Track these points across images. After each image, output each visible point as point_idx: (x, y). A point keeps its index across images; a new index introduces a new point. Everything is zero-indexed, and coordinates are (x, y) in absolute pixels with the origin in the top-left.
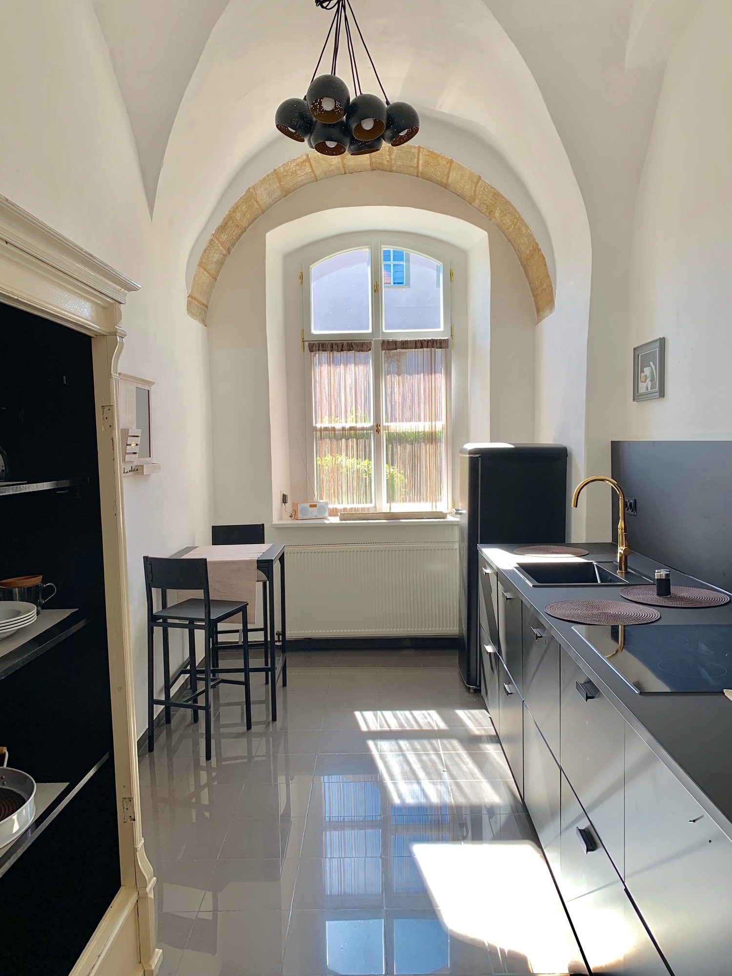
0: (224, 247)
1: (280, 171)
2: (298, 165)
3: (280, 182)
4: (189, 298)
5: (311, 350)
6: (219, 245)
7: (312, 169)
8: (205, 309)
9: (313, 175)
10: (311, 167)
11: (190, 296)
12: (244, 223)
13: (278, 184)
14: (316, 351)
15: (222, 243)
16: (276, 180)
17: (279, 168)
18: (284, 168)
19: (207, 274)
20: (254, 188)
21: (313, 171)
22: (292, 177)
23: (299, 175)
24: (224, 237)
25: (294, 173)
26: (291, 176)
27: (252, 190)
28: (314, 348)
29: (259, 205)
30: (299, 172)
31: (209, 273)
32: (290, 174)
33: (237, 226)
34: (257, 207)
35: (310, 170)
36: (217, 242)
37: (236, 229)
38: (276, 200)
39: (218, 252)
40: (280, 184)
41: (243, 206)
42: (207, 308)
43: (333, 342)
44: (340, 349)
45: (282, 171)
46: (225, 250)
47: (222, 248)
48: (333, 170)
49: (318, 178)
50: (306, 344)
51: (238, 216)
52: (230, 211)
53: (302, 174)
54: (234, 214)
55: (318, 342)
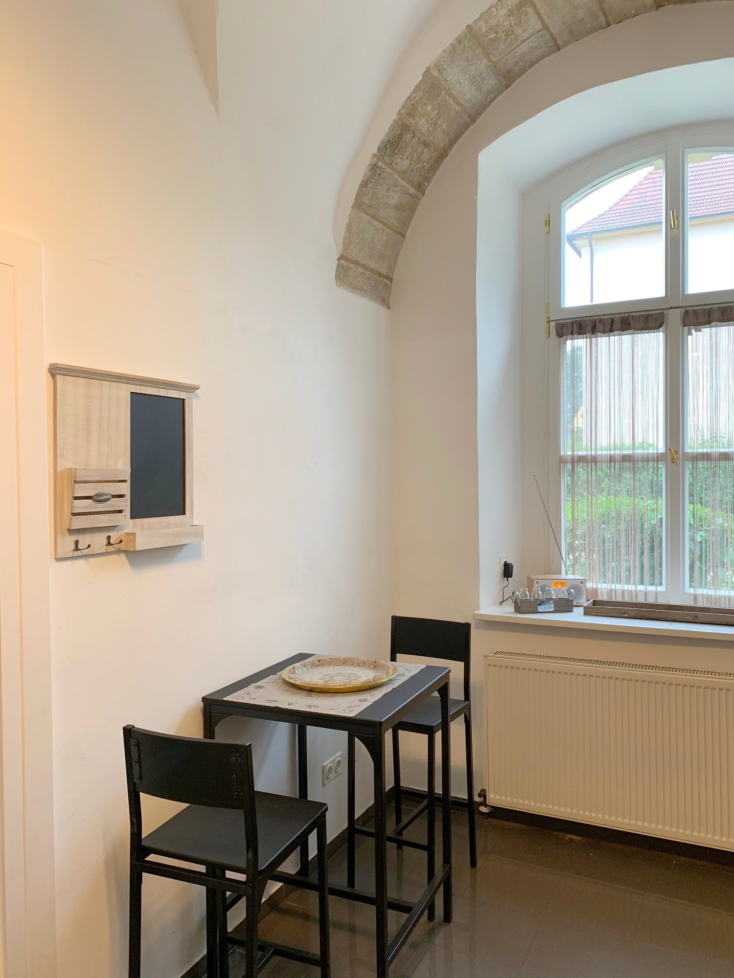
0: (410, 182)
1: (480, 29)
2: (511, 13)
3: (487, 54)
4: (343, 262)
5: (560, 335)
6: (396, 176)
7: (543, 23)
8: (387, 282)
9: (548, 37)
10: (540, 16)
11: (341, 257)
12: (440, 139)
13: (485, 61)
14: (567, 335)
15: (403, 174)
16: (479, 51)
17: (475, 22)
18: (486, 22)
19: (381, 225)
20: (437, 65)
21: (546, 27)
22: (508, 42)
23: (521, 39)
24: (403, 163)
25: (509, 32)
26: (505, 40)
27: (435, 73)
28: (565, 330)
29: (459, 104)
30: (518, 31)
31: (385, 224)
32: (503, 37)
33: (426, 144)
34: (458, 108)
35: (539, 26)
36: (389, 171)
37: (426, 151)
38: (492, 95)
39: (398, 189)
40: (490, 60)
41: (426, 104)
42: (391, 280)
43: (596, 318)
44: (608, 328)
45: (484, 29)
46: (412, 186)
47: (404, 183)
48: (583, 19)
49: (560, 42)
50: (553, 324)
51: (422, 124)
52: (399, 113)
53: (526, 35)
54: (411, 119)
55: (571, 320)
